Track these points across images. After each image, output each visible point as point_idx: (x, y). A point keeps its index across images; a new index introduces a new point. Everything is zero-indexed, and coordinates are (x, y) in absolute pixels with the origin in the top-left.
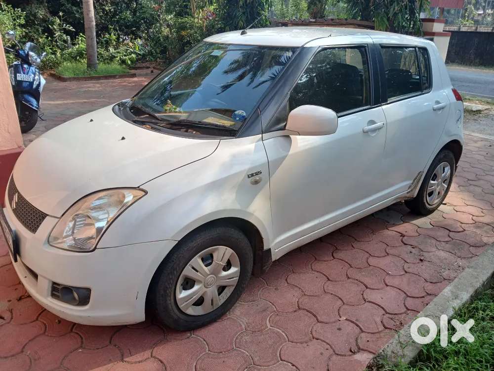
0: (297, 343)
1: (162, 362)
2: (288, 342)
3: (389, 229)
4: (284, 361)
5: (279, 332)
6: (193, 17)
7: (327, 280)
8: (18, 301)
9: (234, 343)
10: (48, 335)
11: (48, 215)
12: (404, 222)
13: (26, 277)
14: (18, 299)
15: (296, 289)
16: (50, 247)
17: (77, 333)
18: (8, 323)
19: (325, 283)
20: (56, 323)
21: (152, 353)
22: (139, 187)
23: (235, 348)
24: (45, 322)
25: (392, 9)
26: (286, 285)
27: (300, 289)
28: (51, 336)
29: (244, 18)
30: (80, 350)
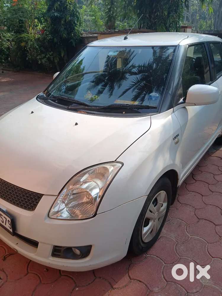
0: (213, 243)
1: (140, 281)
2: (208, 244)
3: (212, 156)
4: (215, 258)
5: (198, 239)
6: (28, 33)
7: (202, 196)
8: (4, 260)
9: (177, 254)
10: (44, 284)
11: (44, 195)
12: (217, 150)
13: (17, 244)
14: (4, 259)
15: (188, 206)
16: (50, 219)
17: (67, 276)
18: (6, 281)
19: (202, 198)
20: (45, 271)
21: (129, 277)
22: (116, 160)
23: (179, 257)
24: (36, 273)
25: (169, 21)
26: (181, 205)
27: (190, 205)
28: (47, 284)
29: (66, 32)
30: (77, 289)
